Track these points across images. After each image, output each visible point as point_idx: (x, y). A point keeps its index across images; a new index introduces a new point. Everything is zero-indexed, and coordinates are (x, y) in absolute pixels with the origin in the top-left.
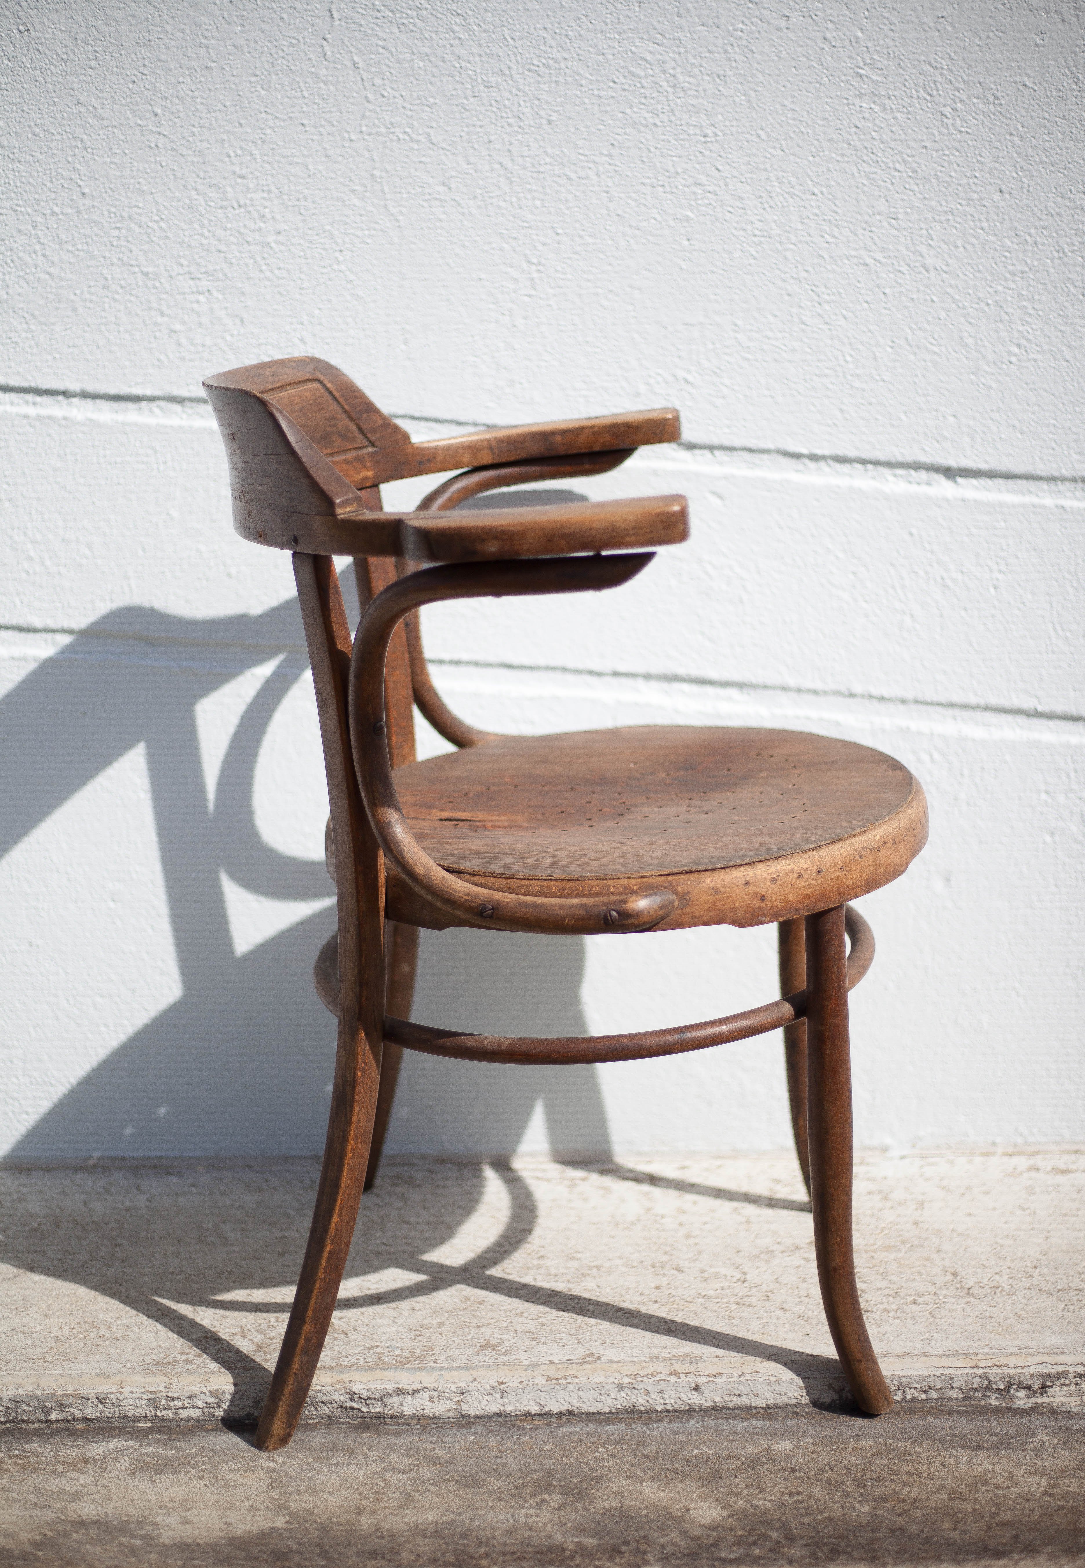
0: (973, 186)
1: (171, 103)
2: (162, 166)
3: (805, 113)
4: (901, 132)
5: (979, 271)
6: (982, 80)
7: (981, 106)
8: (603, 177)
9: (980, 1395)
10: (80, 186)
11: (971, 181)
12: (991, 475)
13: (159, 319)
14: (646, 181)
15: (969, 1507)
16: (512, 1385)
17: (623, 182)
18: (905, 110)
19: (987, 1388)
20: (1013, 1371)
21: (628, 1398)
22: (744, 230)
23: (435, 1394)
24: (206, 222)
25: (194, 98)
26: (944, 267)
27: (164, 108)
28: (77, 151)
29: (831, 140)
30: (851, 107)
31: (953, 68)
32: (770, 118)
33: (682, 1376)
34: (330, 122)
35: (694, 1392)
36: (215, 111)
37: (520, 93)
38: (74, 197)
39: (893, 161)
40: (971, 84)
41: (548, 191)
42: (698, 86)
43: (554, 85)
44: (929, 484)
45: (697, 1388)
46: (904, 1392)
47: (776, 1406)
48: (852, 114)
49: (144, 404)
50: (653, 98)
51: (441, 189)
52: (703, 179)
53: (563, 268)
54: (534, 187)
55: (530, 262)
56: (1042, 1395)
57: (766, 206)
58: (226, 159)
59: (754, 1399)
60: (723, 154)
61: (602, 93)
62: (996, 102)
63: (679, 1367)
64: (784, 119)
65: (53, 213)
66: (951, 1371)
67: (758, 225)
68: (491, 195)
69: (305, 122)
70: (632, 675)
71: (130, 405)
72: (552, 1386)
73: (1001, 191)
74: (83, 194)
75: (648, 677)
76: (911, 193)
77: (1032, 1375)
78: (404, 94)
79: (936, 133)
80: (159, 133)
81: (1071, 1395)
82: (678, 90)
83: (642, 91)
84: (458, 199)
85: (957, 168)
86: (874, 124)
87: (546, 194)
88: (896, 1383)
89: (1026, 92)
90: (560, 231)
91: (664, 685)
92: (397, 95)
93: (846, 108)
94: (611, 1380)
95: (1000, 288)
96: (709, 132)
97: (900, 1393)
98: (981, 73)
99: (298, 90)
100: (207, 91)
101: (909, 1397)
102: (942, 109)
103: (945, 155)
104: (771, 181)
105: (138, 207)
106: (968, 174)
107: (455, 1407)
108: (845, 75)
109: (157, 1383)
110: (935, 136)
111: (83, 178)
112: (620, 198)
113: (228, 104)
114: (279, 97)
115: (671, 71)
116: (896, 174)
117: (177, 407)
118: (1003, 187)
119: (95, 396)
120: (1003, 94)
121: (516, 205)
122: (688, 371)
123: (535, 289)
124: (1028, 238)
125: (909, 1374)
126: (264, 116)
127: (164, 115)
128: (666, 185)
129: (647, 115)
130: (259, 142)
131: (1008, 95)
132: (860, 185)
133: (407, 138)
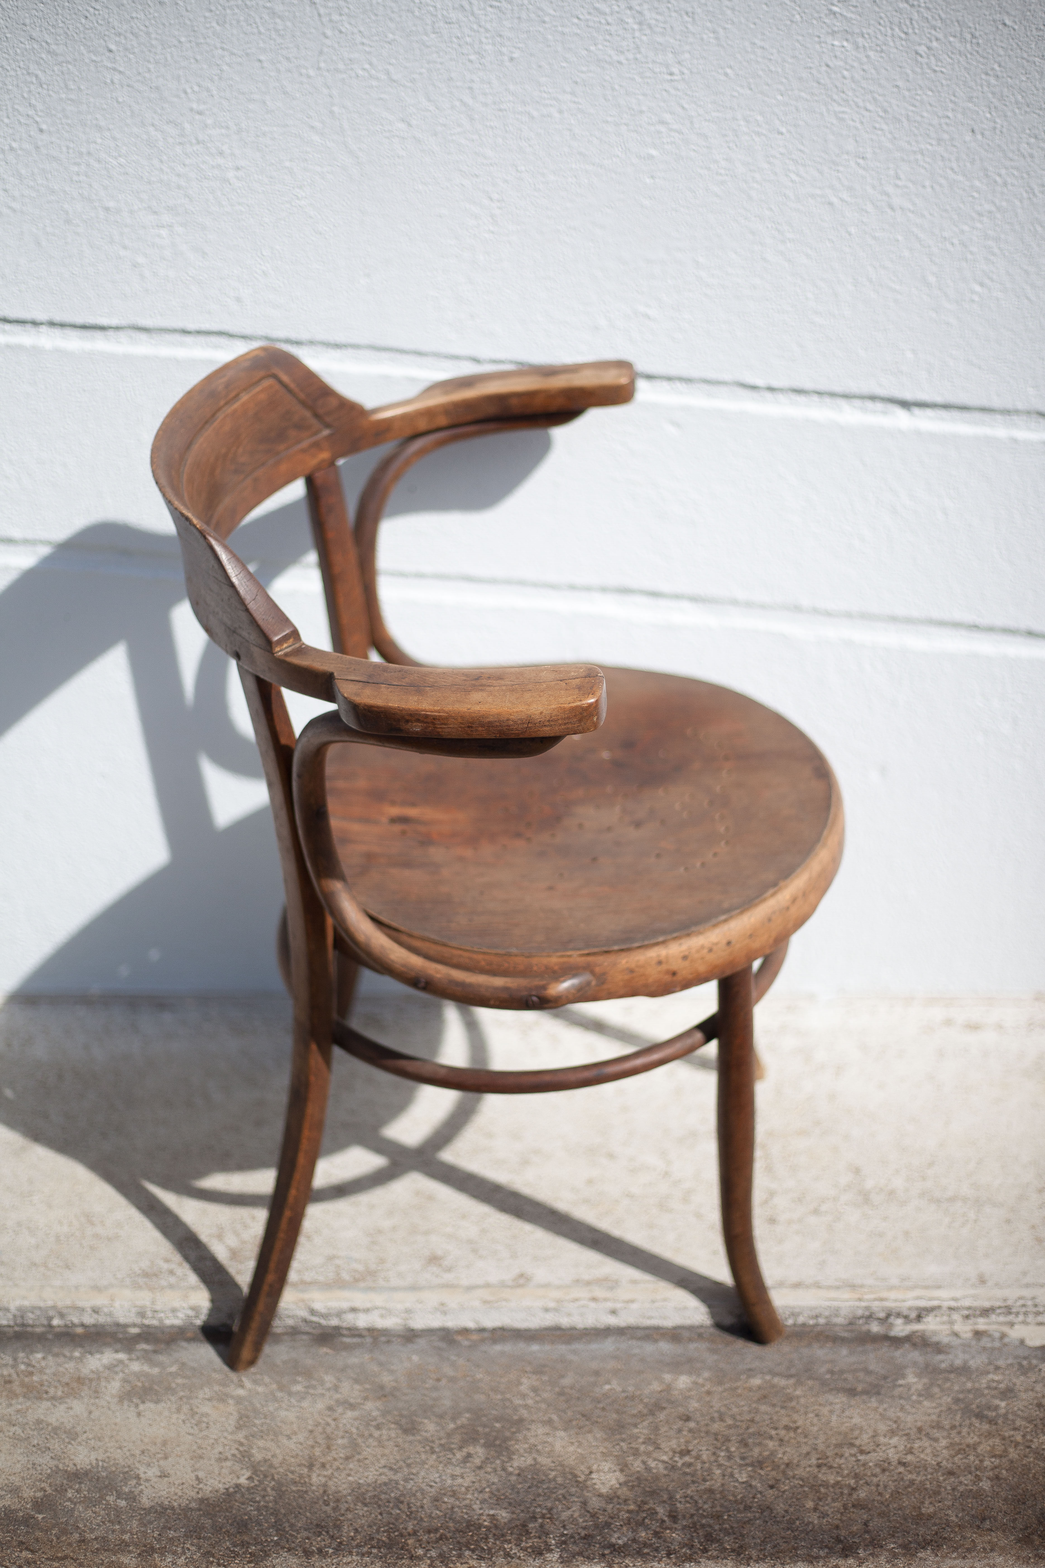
0: (945, 127)
1: (126, 38)
2: (118, 102)
3: (775, 51)
4: (873, 71)
5: (946, 211)
6: (960, 18)
7: (958, 45)
9: (863, 1322)
10: (37, 122)
11: (943, 121)
12: (946, 407)
13: (122, 253)
14: (609, 119)
15: (832, 1479)
16: (451, 1305)
18: (879, 49)
19: (870, 1317)
21: (553, 1319)
22: (709, 169)
23: (384, 1311)
24: (165, 158)
25: (148, 34)
26: (912, 208)
27: (117, 43)
28: (32, 87)
29: (800, 79)
30: (823, 45)
31: (931, 6)
32: (738, 56)
33: (601, 1302)
34: (288, 59)
35: (611, 1315)
36: (170, 47)
37: (482, 30)
38: (32, 133)
39: (863, 101)
40: (948, 22)
42: (665, 22)
43: (516, 21)
44: (885, 413)
46: (795, 1319)
47: (683, 1327)
48: (823, 52)
49: (111, 333)
50: (619, 35)
54: (495, 124)
56: (917, 1323)
57: (731, 145)
58: (183, 95)
60: (689, 93)
61: (566, 30)
62: (974, 41)
63: (598, 1293)
64: (752, 57)
65: (12, 149)
66: (837, 1303)
67: (723, 163)
68: (452, 132)
69: (262, 58)
70: (588, 589)
71: (98, 334)
72: (486, 1308)
73: (973, 131)
74: (41, 131)
76: (879, 132)
77: (909, 1308)
78: (362, 29)
79: (909, 72)
80: (115, 69)
82: (645, 27)
83: (608, 27)
84: (419, 136)
85: (929, 107)
86: (846, 63)
87: (508, 132)
89: (1006, 31)
92: (355, 31)
93: (817, 46)
94: (539, 1304)
95: (966, 228)
96: (675, 70)
98: (959, 11)
99: (254, 25)
100: (161, 27)
102: (917, 48)
103: (917, 94)
104: (737, 120)
105: (95, 143)
106: (940, 114)
107: (402, 1322)
108: (818, 12)
109: (144, 1298)
110: (907, 75)
111: (40, 113)
112: (583, 136)
113: (183, 39)
114: (235, 32)
115: (638, 8)
116: (867, 114)
117: (143, 336)
118: (976, 128)
119: (62, 325)
120: (982, 33)
121: (477, 142)
124: (998, 179)
125: (801, 1304)
126: (220, 51)
127: (118, 50)
128: (631, 123)
129: (612, 53)
130: (216, 78)
131: (986, 34)
132: (829, 125)
133: (366, 74)
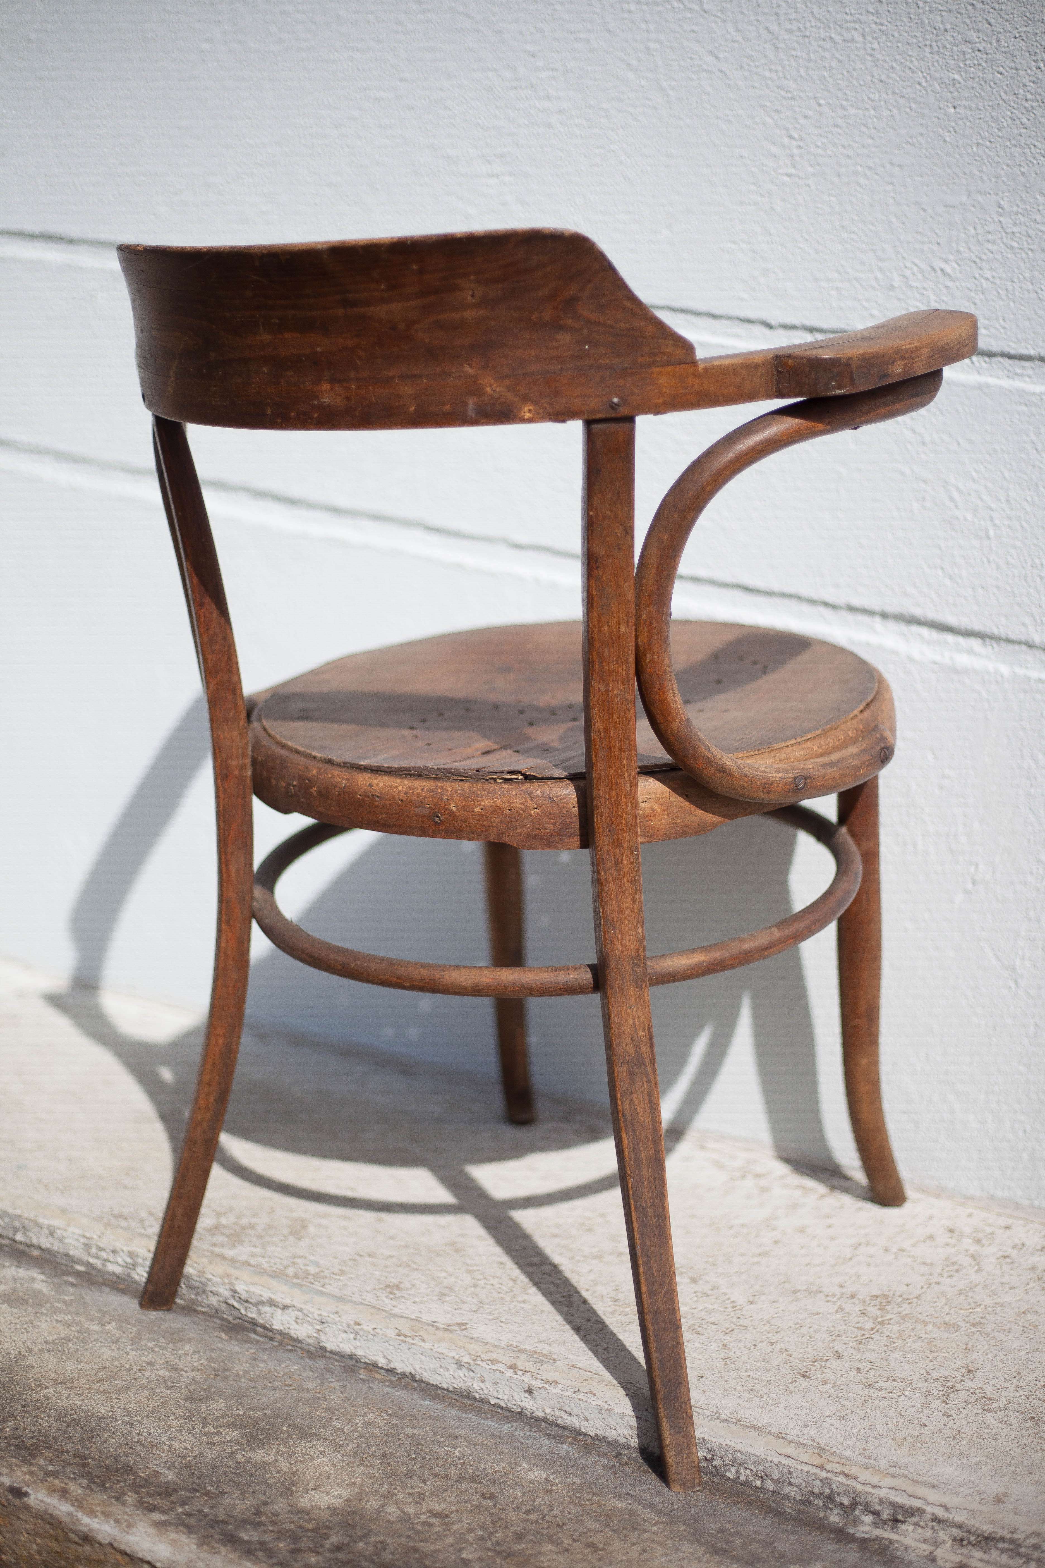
8: (869, 38)
9: (821, 1504)
16: (365, 1327)
17: (889, 44)
19: (830, 1498)
20: (860, 1487)
21: (465, 1379)
23: (300, 1314)
33: (520, 1373)
35: (527, 1395)
41: (812, 57)
45: (529, 1391)
46: (738, 1471)
47: (604, 1440)
51: (710, 59)
52: (973, 35)
53: (824, 143)
54: (799, 53)
55: (791, 137)
56: (892, 1529)
59: (584, 1423)
63: (522, 1362)
66: (791, 1462)
67: (1031, 87)
68: (757, 63)
72: (399, 1342)
75: (884, 616)
77: (881, 1500)
81: (925, 1541)
84: (724, 69)
87: (810, 61)
88: (730, 1456)
90: (822, 102)
91: (903, 627)
94: (453, 1354)
97: (733, 1469)
101: (742, 1478)
107: (315, 1335)
112: (885, 61)
121: (781, 75)
122: (947, 261)
123: (795, 167)
125: (746, 1450)
128: (934, 44)
